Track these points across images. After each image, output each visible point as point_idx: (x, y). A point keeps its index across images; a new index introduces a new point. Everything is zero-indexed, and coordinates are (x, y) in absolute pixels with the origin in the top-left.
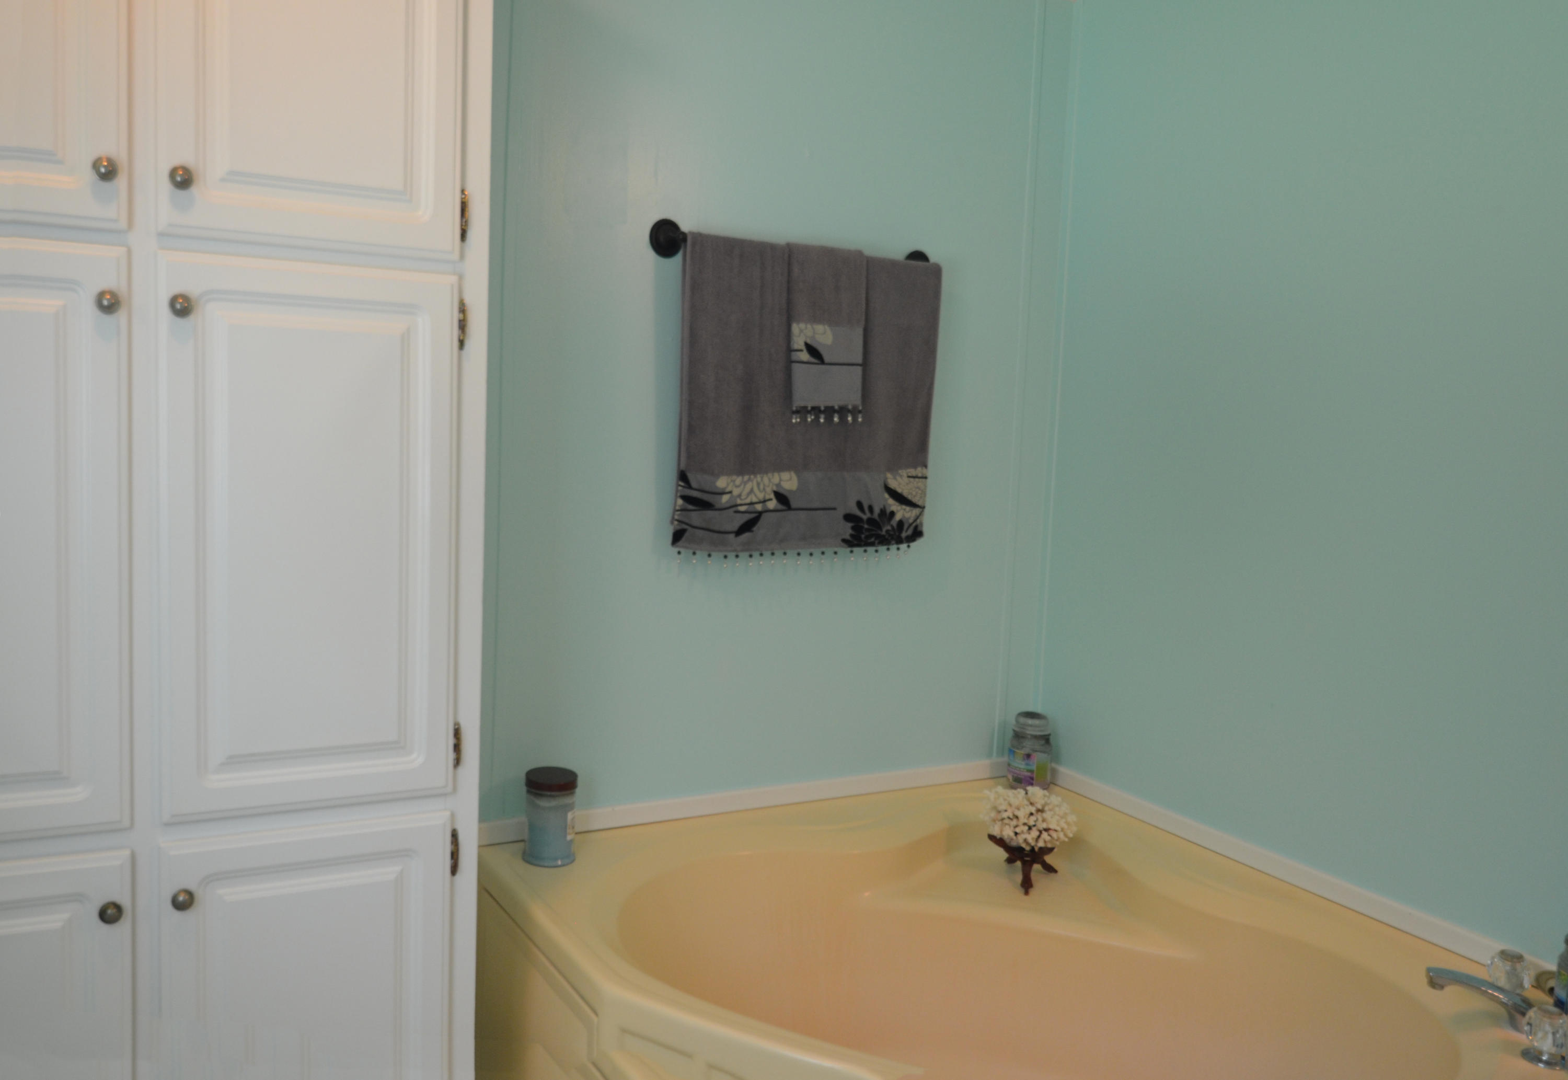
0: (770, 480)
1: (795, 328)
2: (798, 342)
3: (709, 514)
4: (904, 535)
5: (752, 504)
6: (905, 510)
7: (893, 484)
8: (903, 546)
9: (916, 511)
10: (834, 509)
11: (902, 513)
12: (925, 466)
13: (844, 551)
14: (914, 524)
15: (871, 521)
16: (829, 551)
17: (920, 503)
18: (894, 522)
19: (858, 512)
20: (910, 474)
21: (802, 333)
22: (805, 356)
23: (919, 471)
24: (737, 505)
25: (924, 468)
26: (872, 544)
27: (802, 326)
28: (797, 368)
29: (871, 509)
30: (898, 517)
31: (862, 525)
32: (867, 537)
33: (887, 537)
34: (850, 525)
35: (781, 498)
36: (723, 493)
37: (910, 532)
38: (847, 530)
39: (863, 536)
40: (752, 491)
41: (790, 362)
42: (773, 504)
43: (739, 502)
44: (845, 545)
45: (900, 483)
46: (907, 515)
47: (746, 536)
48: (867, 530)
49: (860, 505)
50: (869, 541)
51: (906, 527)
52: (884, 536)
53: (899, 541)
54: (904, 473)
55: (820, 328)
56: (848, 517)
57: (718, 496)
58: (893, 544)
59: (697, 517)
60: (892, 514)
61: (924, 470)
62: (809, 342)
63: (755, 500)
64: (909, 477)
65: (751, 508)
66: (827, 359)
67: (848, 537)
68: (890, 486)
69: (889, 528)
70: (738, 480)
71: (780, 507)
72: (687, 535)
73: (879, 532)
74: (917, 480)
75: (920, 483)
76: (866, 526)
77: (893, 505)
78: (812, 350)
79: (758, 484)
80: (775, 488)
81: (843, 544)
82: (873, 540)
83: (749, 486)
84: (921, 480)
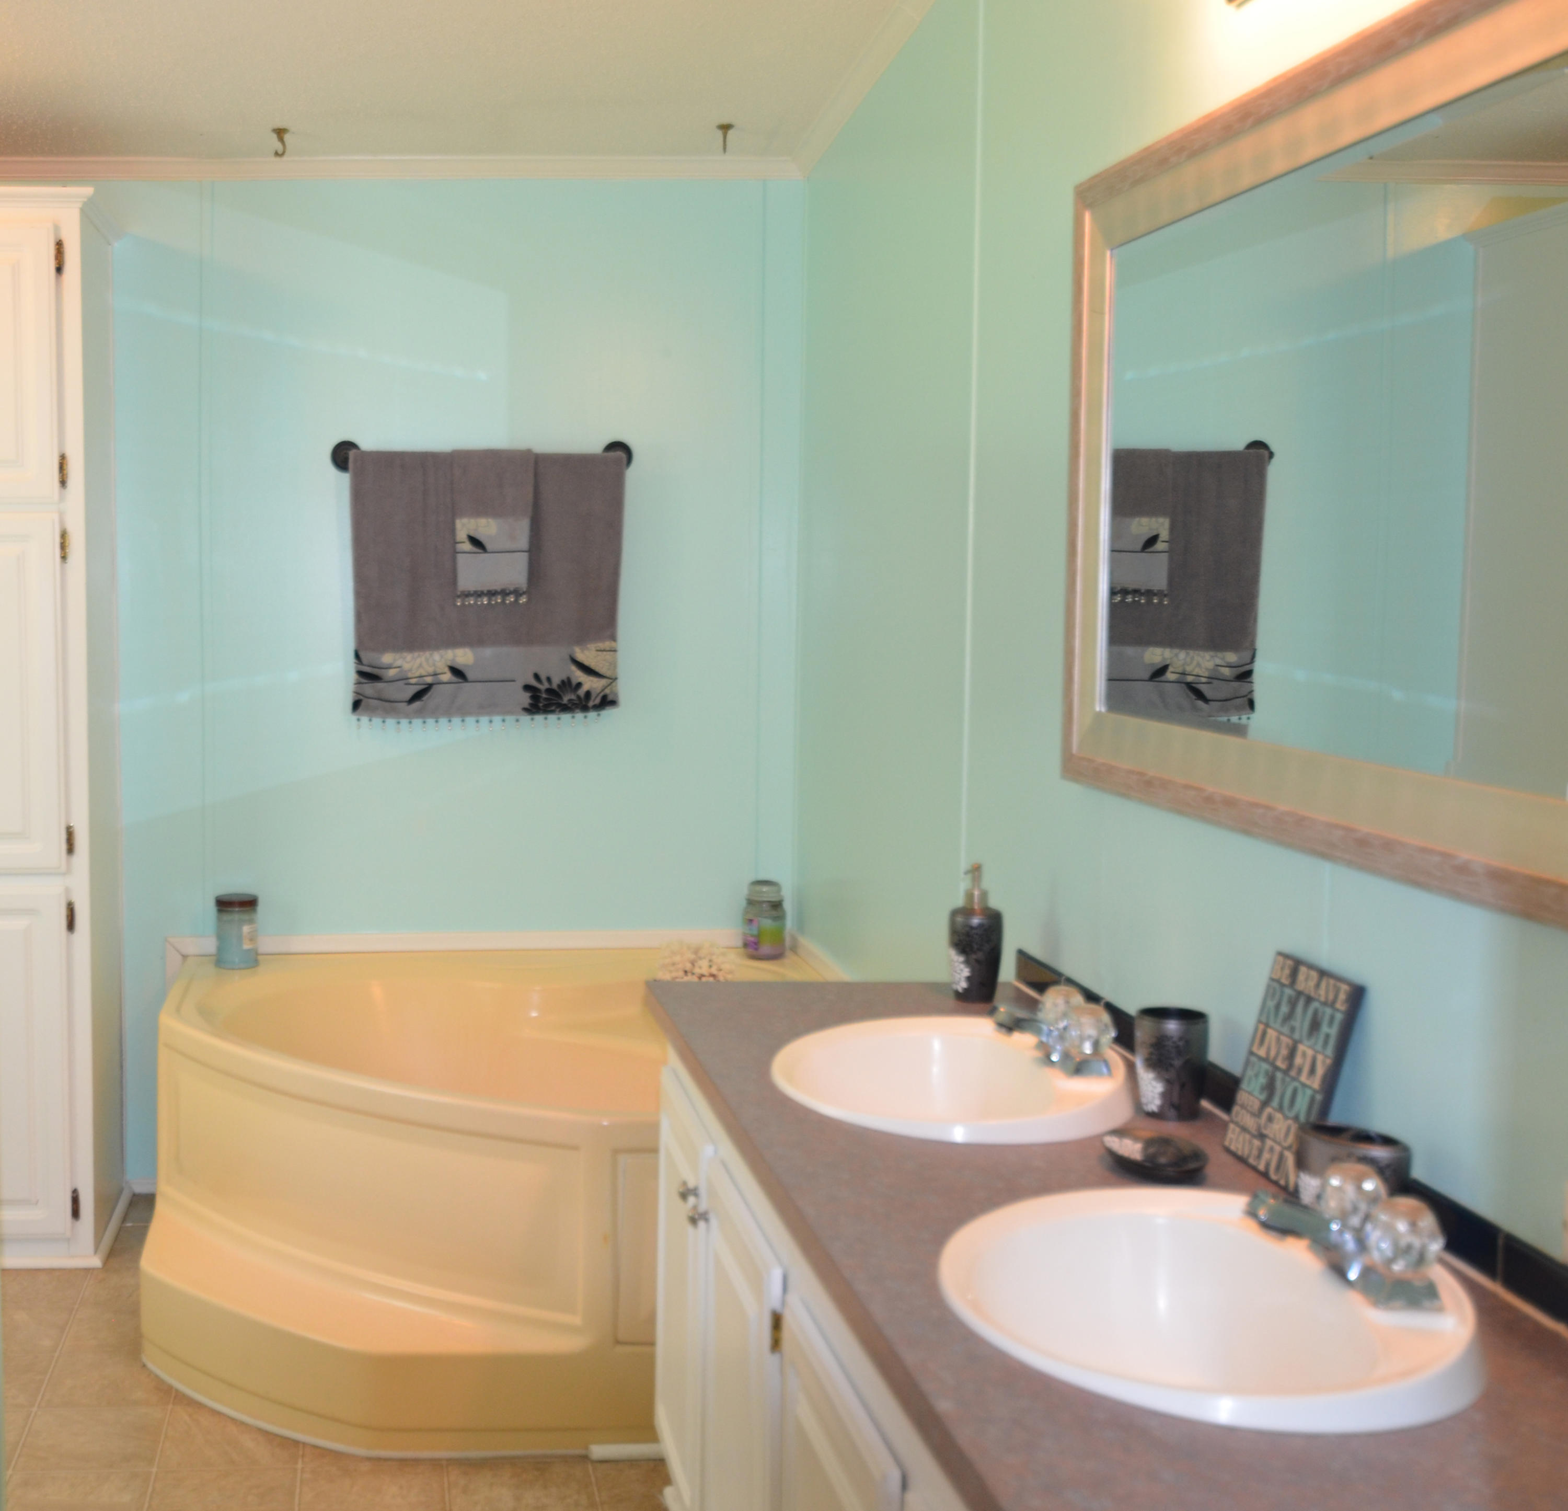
0: (442, 657)
1: (459, 523)
2: (462, 535)
3: (379, 685)
4: (591, 704)
5: (421, 677)
6: (592, 681)
7: (581, 656)
8: (592, 715)
9: (603, 682)
10: (513, 681)
11: (589, 683)
12: (613, 638)
13: (526, 718)
14: (601, 695)
15: (550, 691)
16: (510, 719)
17: (608, 674)
18: (581, 692)
19: (534, 683)
20: (598, 648)
21: (465, 526)
22: (467, 546)
23: (607, 644)
24: (407, 679)
25: (613, 642)
26: (552, 712)
27: (465, 520)
28: (461, 558)
29: (549, 680)
30: (586, 687)
31: (539, 694)
32: (546, 706)
33: (570, 705)
34: (528, 695)
35: (457, 672)
36: (389, 667)
37: (598, 701)
38: (525, 699)
39: (541, 705)
40: (420, 666)
41: (455, 552)
42: (447, 676)
43: (410, 675)
44: (526, 714)
45: (587, 655)
46: (595, 686)
47: (417, 704)
48: (546, 699)
49: (537, 677)
50: (549, 709)
51: (593, 697)
52: (565, 705)
53: (585, 708)
54: (592, 646)
55: (483, 521)
56: (527, 688)
57: (383, 670)
58: (578, 712)
59: (370, 688)
60: (579, 685)
61: (613, 644)
62: (472, 534)
63: (424, 673)
64: (597, 651)
65: (421, 681)
66: (489, 547)
67: (527, 706)
68: (578, 660)
69: (573, 697)
70: (409, 656)
71: (454, 679)
72: (363, 704)
73: (560, 701)
74: (605, 653)
75: (608, 656)
76: (544, 696)
77: (579, 676)
78: (475, 542)
79: (427, 660)
80: (449, 664)
81: (523, 712)
82: (553, 708)
83: (418, 661)
84: (608, 653)
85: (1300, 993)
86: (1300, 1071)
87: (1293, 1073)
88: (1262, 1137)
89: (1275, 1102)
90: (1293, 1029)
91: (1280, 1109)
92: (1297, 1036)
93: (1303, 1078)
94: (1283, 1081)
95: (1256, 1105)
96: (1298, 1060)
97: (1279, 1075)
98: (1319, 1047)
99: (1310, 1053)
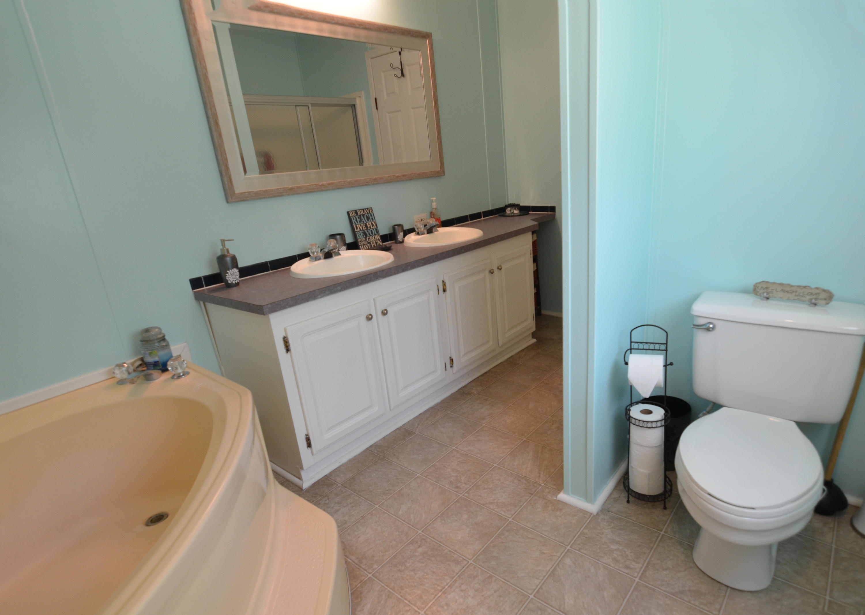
85: (360, 216)
86: (370, 227)
87: (369, 228)
88: (370, 243)
89: (368, 235)
90: (363, 222)
91: (370, 236)
92: (365, 222)
93: (372, 227)
94: (367, 231)
95: (364, 239)
96: (368, 226)
97: (366, 231)
98: (371, 221)
99: (370, 223)
